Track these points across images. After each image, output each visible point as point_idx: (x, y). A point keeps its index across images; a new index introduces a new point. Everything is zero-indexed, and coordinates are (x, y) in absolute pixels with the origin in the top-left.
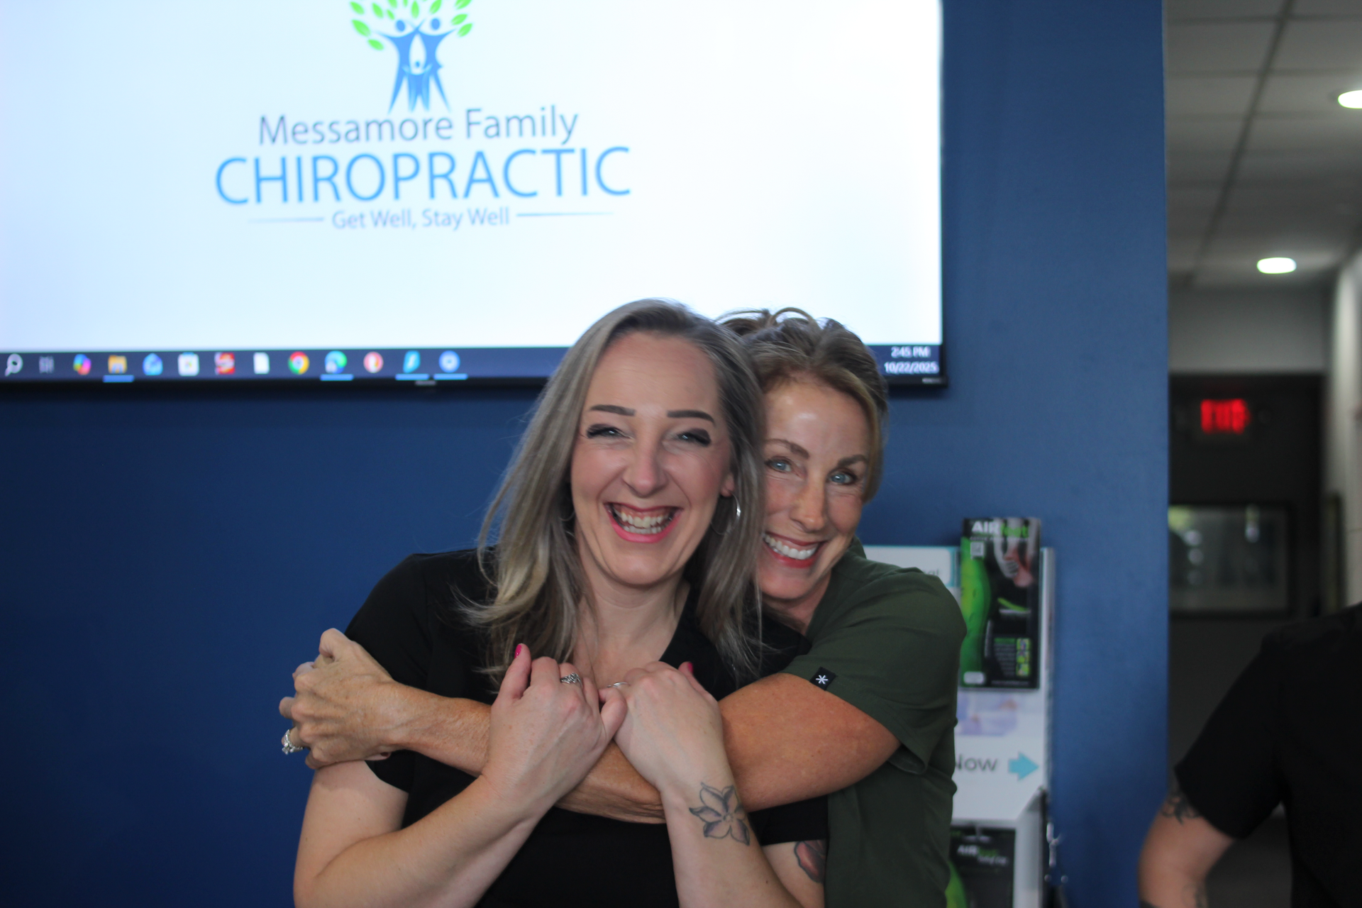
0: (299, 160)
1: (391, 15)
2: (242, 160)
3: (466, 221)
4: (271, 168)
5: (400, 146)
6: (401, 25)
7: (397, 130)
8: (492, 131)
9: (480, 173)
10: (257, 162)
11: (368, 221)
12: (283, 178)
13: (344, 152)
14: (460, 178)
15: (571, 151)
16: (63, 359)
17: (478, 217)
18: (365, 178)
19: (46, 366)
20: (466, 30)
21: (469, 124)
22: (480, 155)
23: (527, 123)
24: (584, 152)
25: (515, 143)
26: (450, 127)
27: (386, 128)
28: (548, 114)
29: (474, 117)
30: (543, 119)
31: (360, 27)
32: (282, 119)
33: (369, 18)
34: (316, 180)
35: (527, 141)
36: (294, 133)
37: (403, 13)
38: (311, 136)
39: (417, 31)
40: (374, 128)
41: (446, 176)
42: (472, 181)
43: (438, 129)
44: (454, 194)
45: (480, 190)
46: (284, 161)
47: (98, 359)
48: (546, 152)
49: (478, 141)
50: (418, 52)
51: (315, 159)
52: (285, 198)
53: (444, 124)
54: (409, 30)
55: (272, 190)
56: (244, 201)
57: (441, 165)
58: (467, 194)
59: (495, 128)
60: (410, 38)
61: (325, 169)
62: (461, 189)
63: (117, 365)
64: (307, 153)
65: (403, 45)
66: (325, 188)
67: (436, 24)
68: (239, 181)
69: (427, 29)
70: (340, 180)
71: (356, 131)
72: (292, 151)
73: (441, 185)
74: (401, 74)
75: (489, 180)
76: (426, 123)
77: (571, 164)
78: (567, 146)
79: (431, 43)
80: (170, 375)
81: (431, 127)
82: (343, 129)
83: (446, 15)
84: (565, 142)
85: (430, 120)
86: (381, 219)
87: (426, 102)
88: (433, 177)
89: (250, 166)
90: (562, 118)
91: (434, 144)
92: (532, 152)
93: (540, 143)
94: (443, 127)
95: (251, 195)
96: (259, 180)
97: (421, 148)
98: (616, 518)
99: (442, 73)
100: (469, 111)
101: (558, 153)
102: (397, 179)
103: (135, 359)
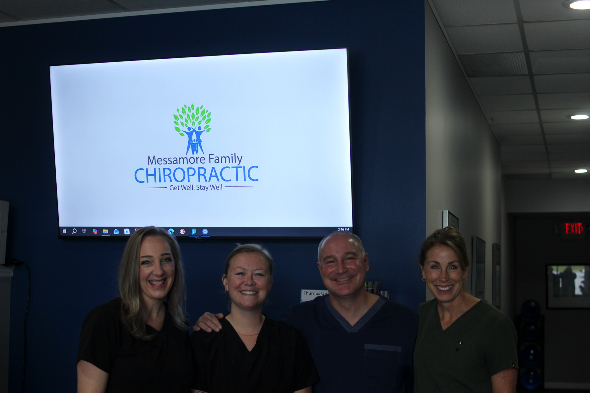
0: (159, 169)
1: (186, 125)
2: (143, 169)
3: (209, 188)
4: (151, 172)
5: (190, 165)
6: (189, 129)
7: (188, 161)
8: (217, 161)
9: (214, 174)
10: (147, 169)
11: (180, 188)
12: (155, 175)
13: (173, 167)
14: (208, 175)
15: (241, 167)
16: (90, 229)
17: (213, 187)
18: (179, 175)
19: (84, 231)
20: (209, 130)
21: (210, 159)
22: (213, 168)
23: (227, 159)
24: (244, 167)
25: (224, 165)
26: (205, 160)
27: (185, 160)
28: (233, 156)
29: (211, 157)
30: (232, 157)
31: (177, 129)
32: (154, 156)
33: (180, 126)
34: (165, 175)
35: (228, 164)
36: (158, 161)
37: (190, 125)
38: (163, 162)
39: (194, 130)
40: (182, 160)
41: (203, 175)
42: (211, 176)
43: (201, 160)
44: (206, 181)
45: (214, 179)
46: (155, 169)
47: (100, 229)
48: (232, 167)
49: (213, 164)
50: (194, 137)
51: (164, 169)
52: (155, 182)
53: (203, 159)
54: (192, 130)
55: (151, 178)
56: (144, 182)
57: (202, 171)
58: (209, 181)
59: (218, 160)
60: (192, 132)
61: (167, 172)
62: (208, 179)
63: (106, 231)
64: (162, 167)
65: (190, 135)
66: (167, 178)
67: (200, 128)
68: (142, 176)
69: (197, 130)
70: (172, 175)
71: (176, 161)
72: (157, 166)
73: (202, 177)
74: (189, 143)
75: (216, 176)
76: (197, 159)
77: (240, 171)
78: (239, 166)
79: (198, 134)
80: (121, 235)
81: (199, 160)
82: (172, 160)
83: (203, 125)
84: (238, 165)
85: (199, 157)
86: (184, 188)
87: (197, 153)
88: (199, 175)
89: (145, 170)
90: (238, 157)
91: (200, 165)
92: (229, 168)
93: (231, 165)
94: (202, 159)
95: (146, 181)
96: (148, 175)
97: (196, 166)
98: (151, 284)
99: (201, 143)
100: (210, 155)
101: (237, 168)
102: (189, 176)
103: (111, 229)
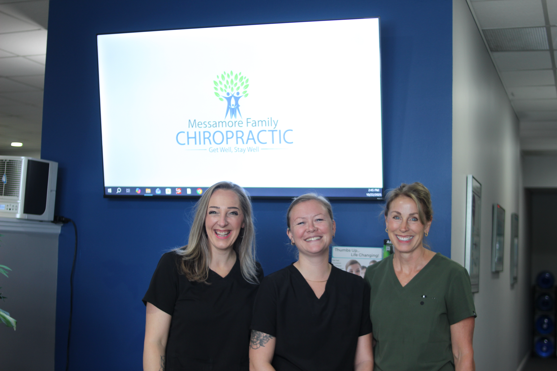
0: (200, 132)
1: (225, 91)
2: (184, 132)
3: (247, 150)
4: (192, 135)
5: (228, 129)
6: (228, 94)
7: (227, 124)
8: (254, 125)
9: (251, 137)
10: (188, 133)
11: (219, 150)
12: (195, 138)
13: (212, 130)
14: (245, 138)
15: (277, 131)
16: (133, 189)
17: (250, 150)
18: (218, 138)
19: (128, 191)
20: (247, 95)
21: (248, 122)
22: (251, 131)
23: (264, 122)
24: (280, 131)
25: (261, 128)
26: (242, 123)
27: (224, 123)
28: (270, 120)
29: (249, 121)
30: (268, 121)
31: (217, 94)
32: (195, 120)
33: (219, 92)
34: (205, 138)
35: (264, 128)
36: (198, 125)
37: (229, 90)
38: (203, 126)
39: (233, 96)
40: (221, 123)
41: (241, 138)
42: (248, 139)
43: (239, 124)
44: (243, 143)
45: (251, 142)
46: (195, 132)
47: (143, 189)
48: (269, 131)
49: (250, 128)
50: (233, 101)
51: (204, 132)
52: (196, 144)
53: (240, 122)
54: (230, 95)
55: (192, 141)
56: (184, 144)
57: (240, 134)
58: (247, 143)
59: (255, 124)
60: (230, 98)
61: (207, 135)
62: (245, 141)
63: (148, 191)
64: (202, 130)
65: (229, 100)
66: (207, 140)
67: (238, 94)
68: (183, 138)
69: (236, 95)
70: (211, 138)
71: (216, 124)
72: (197, 130)
73: (240, 140)
74: (228, 108)
75: (253, 139)
76: (235, 122)
77: (276, 134)
78: (275, 129)
79: (237, 99)
80: (163, 194)
81: (237, 123)
82: (212, 124)
83: (241, 91)
84: (275, 128)
85: (237, 121)
86: (223, 150)
87: (235, 116)
88: (237, 138)
89: (186, 133)
90: (274, 121)
91: (238, 128)
92: (266, 131)
93: (267, 128)
94: (240, 123)
95: (186, 143)
96: (188, 138)
97: (234, 129)
98: (216, 233)
99: (239, 107)
100: (247, 119)
101: (273, 131)
102: (227, 138)
103: (153, 189)
